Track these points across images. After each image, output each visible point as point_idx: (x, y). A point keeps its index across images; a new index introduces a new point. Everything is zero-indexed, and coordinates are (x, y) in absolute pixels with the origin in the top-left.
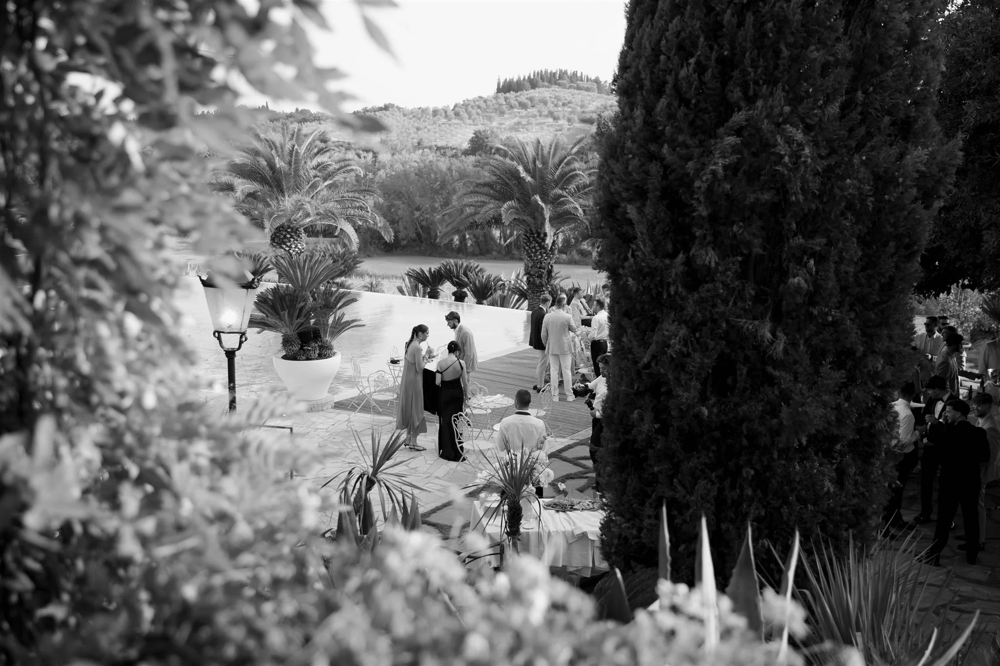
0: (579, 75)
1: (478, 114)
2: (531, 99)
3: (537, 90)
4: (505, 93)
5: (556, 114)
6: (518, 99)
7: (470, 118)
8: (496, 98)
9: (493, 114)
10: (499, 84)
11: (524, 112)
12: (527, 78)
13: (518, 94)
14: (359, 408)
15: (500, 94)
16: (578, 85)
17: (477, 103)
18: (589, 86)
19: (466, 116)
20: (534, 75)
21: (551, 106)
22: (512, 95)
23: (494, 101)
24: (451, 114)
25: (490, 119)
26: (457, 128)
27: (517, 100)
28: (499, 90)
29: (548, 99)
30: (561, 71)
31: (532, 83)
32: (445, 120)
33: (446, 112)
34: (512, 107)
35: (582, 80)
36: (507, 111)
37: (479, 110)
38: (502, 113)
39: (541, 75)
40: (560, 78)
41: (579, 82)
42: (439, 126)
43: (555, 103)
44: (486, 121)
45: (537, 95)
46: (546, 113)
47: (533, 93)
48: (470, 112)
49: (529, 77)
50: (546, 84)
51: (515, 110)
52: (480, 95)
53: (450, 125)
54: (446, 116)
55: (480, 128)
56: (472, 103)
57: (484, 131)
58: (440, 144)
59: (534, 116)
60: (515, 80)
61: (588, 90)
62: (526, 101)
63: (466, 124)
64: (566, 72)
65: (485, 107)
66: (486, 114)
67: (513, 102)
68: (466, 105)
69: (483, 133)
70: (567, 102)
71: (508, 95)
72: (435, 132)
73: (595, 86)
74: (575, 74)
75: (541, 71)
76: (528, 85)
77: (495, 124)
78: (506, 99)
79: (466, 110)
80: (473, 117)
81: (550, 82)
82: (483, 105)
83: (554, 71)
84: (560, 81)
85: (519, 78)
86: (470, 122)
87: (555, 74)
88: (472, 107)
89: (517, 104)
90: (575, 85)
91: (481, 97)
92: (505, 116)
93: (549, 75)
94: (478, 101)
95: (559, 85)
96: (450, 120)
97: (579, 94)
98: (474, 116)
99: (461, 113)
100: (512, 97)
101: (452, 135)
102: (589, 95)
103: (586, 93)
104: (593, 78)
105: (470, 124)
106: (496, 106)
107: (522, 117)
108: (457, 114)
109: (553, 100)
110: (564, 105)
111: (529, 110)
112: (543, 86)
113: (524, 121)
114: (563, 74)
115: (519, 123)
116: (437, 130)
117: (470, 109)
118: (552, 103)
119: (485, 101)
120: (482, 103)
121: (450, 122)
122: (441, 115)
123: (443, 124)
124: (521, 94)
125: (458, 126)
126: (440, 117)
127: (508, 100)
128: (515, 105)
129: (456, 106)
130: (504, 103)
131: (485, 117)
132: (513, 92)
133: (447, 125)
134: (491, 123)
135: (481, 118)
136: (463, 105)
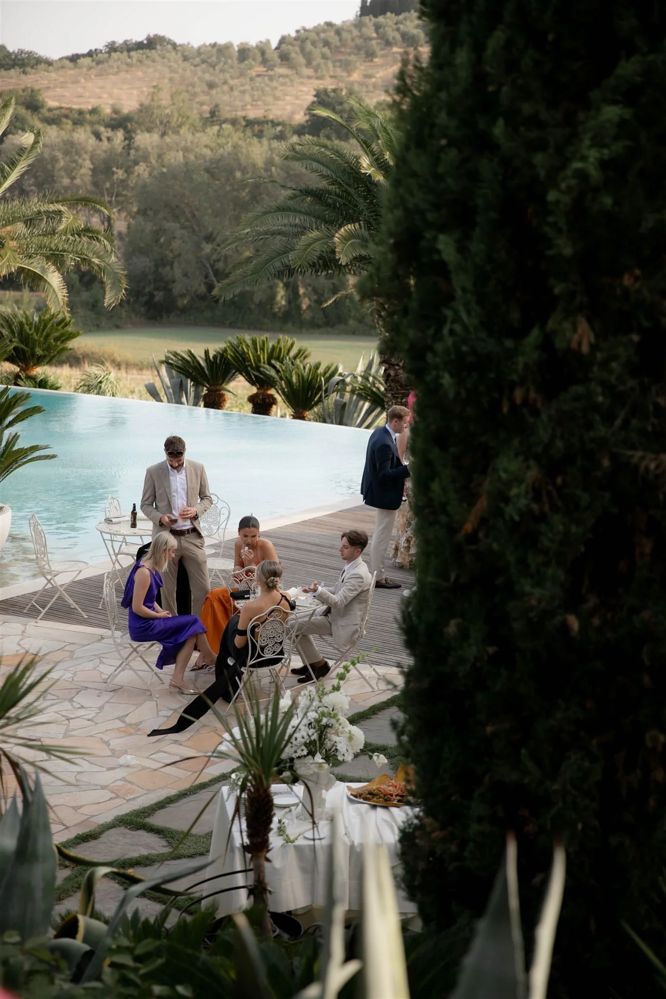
1: (324, 57)
4: (376, 16)
6: (401, 27)
7: (309, 64)
8: (358, 25)
9: (353, 58)
13: (401, 17)
14: (44, 612)
15: (366, 19)
17: (322, 35)
19: (301, 60)
22: (388, 19)
23: (356, 32)
24: (275, 56)
25: (347, 67)
26: (285, 84)
27: (398, 30)
28: (365, 10)
32: (261, 69)
33: (263, 53)
34: (388, 44)
36: (379, 53)
37: (326, 50)
38: (370, 55)
42: (252, 79)
44: (340, 72)
48: (310, 53)
51: (395, 49)
52: (328, 20)
53: (271, 78)
54: (264, 61)
55: (329, 84)
56: (313, 36)
57: (334, 91)
58: (252, 114)
63: (300, 77)
65: (338, 44)
66: (340, 57)
67: (392, 34)
68: (303, 39)
69: (332, 94)
71: (381, 19)
72: (243, 92)
77: (356, 76)
78: (377, 27)
79: (302, 50)
80: (314, 63)
82: (334, 40)
86: (309, 72)
88: (314, 43)
89: (398, 36)
91: (329, 24)
92: (376, 60)
94: (324, 31)
96: (271, 68)
98: (318, 60)
99: (293, 55)
100: (390, 23)
101: (277, 98)
105: (309, 77)
106: (359, 41)
108: (285, 58)
116: (248, 87)
117: (309, 47)
119: (338, 32)
120: (331, 36)
121: (270, 73)
122: (254, 60)
123: (259, 76)
124: (405, 19)
125: (287, 80)
126: (253, 63)
127: (381, 30)
128: (394, 38)
129: (283, 40)
130: (374, 35)
131: (338, 64)
132: (389, 14)
133: (266, 78)
134: (349, 75)
135: (330, 65)
136: (296, 39)
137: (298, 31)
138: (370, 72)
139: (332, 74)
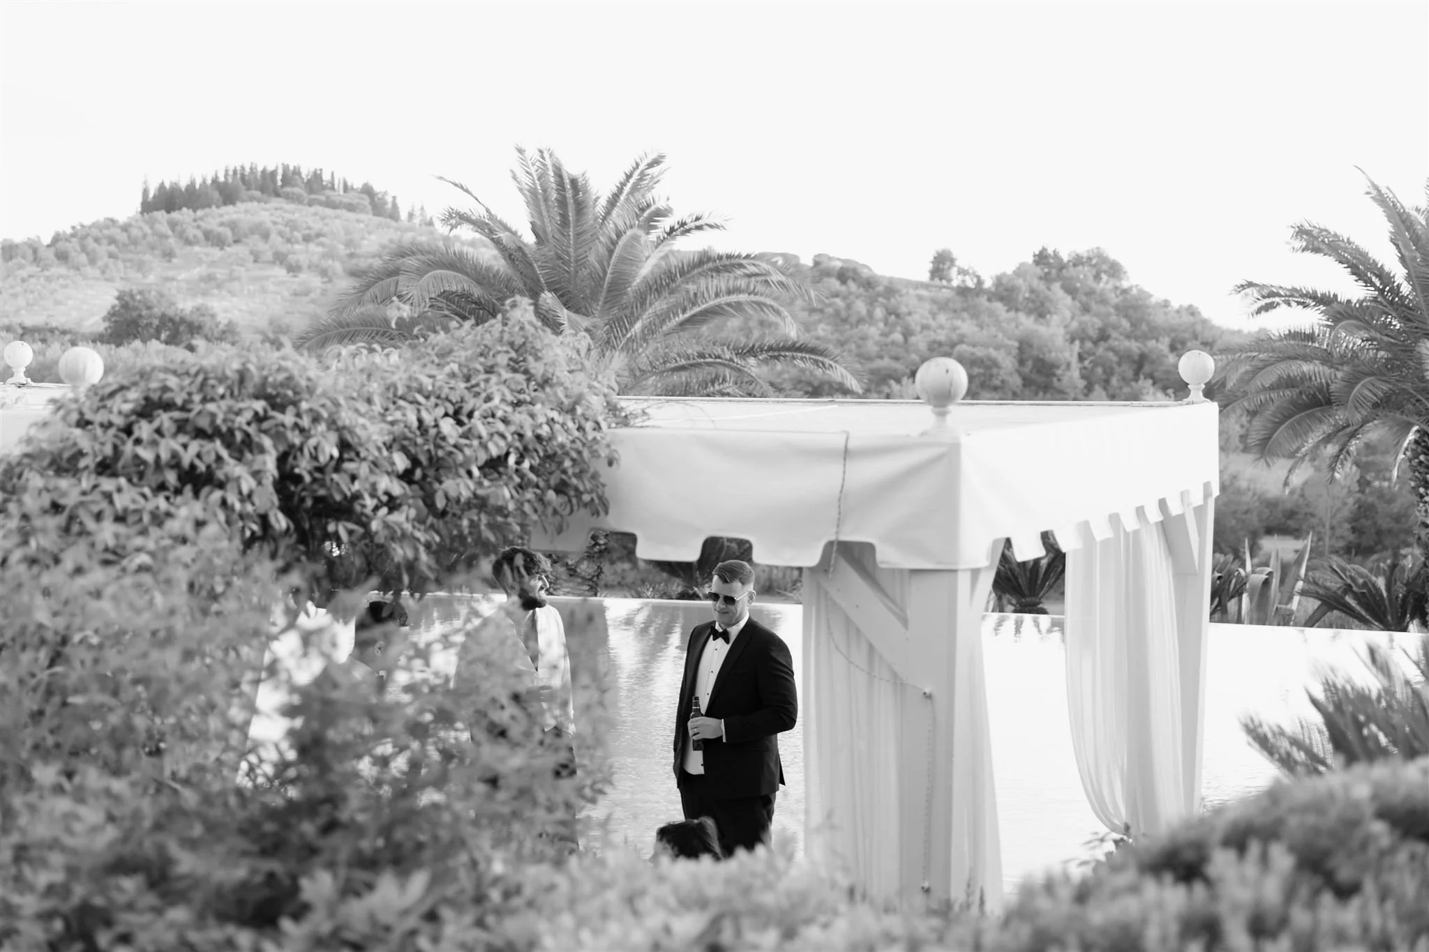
0: (326, 177)
1: (111, 256)
2: (233, 225)
3: (241, 206)
4: (166, 213)
5: (292, 258)
6: (201, 223)
7: (93, 263)
8: (145, 221)
9: (147, 257)
10: (145, 192)
11: (216, 253)
12: (209, 181)
13: (200, 213)
15: (155, 215)
16: (328, 198)
17: (106, 232)
18: (355, 201)
19: (83, 258)
20: (226, 175)
21: (275, 239)
22: (184, 215)
23: (147, 229)
24: (50, 254)
25: (141, 267)
26: (66, 286)
27: (198, 227)
28: (148, 207)
29: (269, 225)
30: (286, 168)
31: (226, 192)
32: (33, 269)
33: (35, 251)
34: (188, 242)
35: (333, 188)
36: (178, 251)
37: (113, 248)
38: (168, 255)
39: (243, 176)
40: (287, 180)
41: (328, 192)
42: (23, 280)
43: (288, 235)
44: (135, 272)
45: (242, 216)
46: (269, 256)
47: (230, 212)
48: (94, 251)
49: (215, 181)
50: (258, 194)
51: (197, 249)
52: (110, 216)
53: (48, 279)
54: (36, 259)
55: (126, 287)
56: (95, 232)
57: (141, 293)
58: (29, 321)
59: (241, 262)
60: (183, 184)
61: (351, 208)
62: (221, 229)
63: (85, 277)
64: (297, 172)
65: (127, 241)
66: (130, 256)
67: (191, 232)
68: (81, 236)
69: (138, 297)
70: (312, 233)
71: (175, 215)
72: (15, 296)
73: (366, 201)
74: (317, 176)
75: (243, 168)
76: (216, 195)
77: (151, 278)
78: (173, 225)
79: (84, 249)
80: (100, 263)
81: (263, 189)
82: (122, 237)
83: (270, 168)
84: (288, 189)
85: (193, 184)
86: (95, 272)
87: (274, 174)
88: (97, 240)
89: (200, 234)
90: (323, 198)
91: (113, 221)
92: (175, 261)
93: (259, 174)
94: (107, 228)
95: (290, 198)
96: (46, 268)
97: (337, 217)
98: (104, 260)
99: (73, 254)
100: (187, 219)
101: (57, 303)
102: (358, 221)
103: (351, 215)
104: (358, 185)
105: (97, 279)
106: (152, 239)
107: (213, 264)
108: (63, 257)
109: (281, 227)
110: (307, 239)
111: (228, 249)
112: (252, 199)
113: (221, 273)
114: (290, 176)
115: (210, 278)
116: (19, 289)
117: (91, 244)
118: (281, 234)
119: (125, 228)
120: (116, 232)
121: (46, 273)
122: (24, 257)
123: (31, 276)
124: (206, 215)
125: (69, 282)
126: (23, 261)
127: (178, 228)
128: (195, 237)
129: (56, 239)
130: (170, 233)
131: (128, 264)
132: (184, 210)
133: (42, 280)
134: (144, 277)
135: (120, 265)
136: (73, 235)
137: (73, 228)
138: (171, 274)
139: (122, 275)
